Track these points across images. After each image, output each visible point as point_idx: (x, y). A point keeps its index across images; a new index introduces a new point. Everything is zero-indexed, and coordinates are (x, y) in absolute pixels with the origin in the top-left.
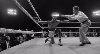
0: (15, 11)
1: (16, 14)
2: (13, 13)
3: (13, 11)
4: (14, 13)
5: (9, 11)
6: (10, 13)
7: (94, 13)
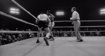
0: (18, 10)
1: (18, 13)
2: (15, 12)
3: (15, 10)
4: (17, 12)
5: (12, 10)
6: (12, 12)
7: (101, 11)
